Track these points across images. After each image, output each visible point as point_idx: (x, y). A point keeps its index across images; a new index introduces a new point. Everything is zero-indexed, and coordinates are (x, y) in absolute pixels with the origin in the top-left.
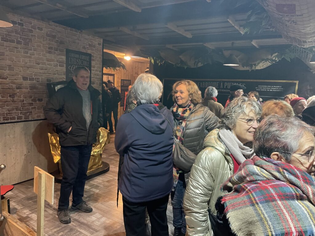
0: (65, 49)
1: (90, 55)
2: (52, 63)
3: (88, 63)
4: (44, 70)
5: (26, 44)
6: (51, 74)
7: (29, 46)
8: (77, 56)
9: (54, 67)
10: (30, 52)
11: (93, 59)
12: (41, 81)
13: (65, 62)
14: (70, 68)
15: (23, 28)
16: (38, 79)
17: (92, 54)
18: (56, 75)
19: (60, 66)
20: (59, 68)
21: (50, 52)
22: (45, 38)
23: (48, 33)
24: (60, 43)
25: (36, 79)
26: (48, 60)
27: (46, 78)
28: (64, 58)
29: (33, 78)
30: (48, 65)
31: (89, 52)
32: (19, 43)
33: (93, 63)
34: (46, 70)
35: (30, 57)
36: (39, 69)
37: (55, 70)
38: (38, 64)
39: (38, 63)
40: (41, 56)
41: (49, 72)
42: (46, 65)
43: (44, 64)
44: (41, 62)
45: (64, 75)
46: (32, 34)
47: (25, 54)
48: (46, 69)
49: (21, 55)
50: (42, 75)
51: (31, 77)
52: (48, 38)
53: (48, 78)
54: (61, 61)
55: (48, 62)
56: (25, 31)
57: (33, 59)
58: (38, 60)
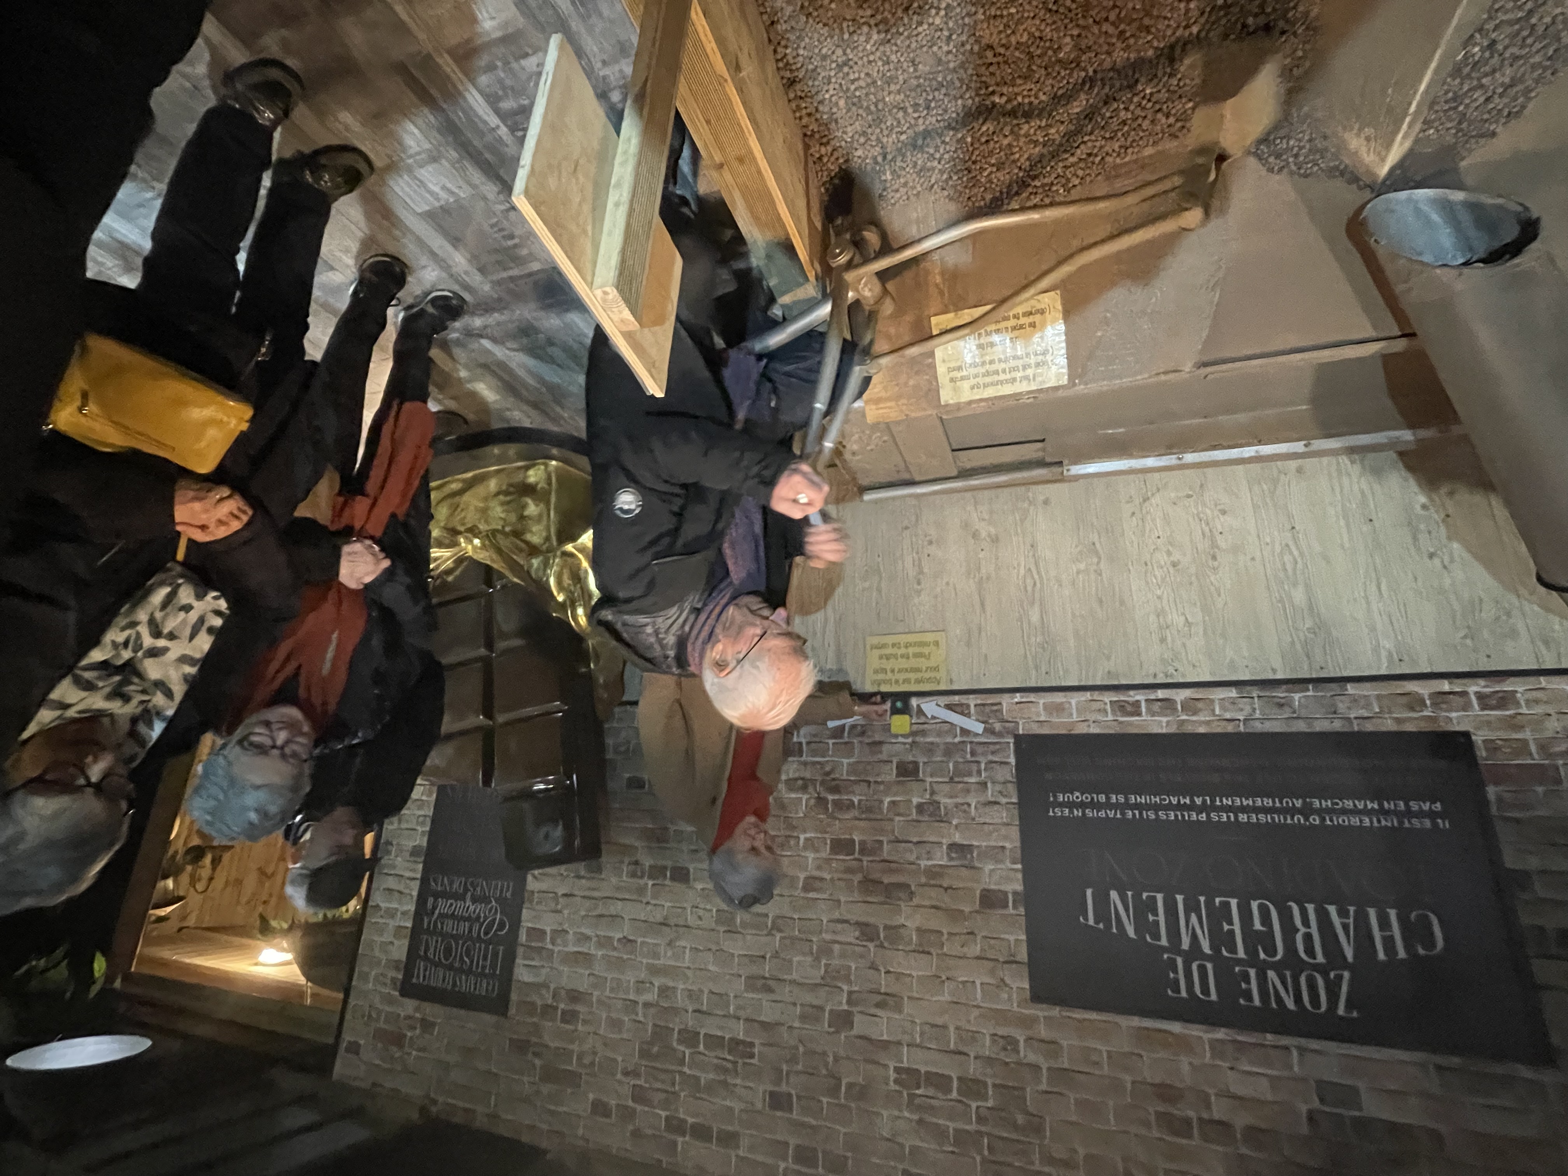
0: (509, 1014)
1: (408, 989)
2: (572, 949)
3: (423, 948)
4: (604, 912)
5: (661, 1033)
6: (584, 897)
7: (655, 1025)
8: (465, 984)
9: (566, 927)
10: (651, 996)
11: (397, 969)
12: (622, 862)
13: (520, 951)
14: (502, 926)
15: (669, 1109)
16: (633, 875)
17: (397, 993)
18: (564, 892)
19: (543, 932)
20: (548, 924)
21: (575, 996)
22: (586, 1066)
23: (569, 1091)
24: (529, 1041)
25: (639, 874)
26: (585, 959)
27: (603, 876)
28: (522, 974)
29: (651, 877)
30: (591, 938)
31: (409, 1006)
32: (690, 1037)
33: (400, 950)
34: (600, 912)
35: (655, 971)
36: (626, 918)
37: (566, 912)
38: (626, 941)
39: (624, 945)
40: (610, 977)
41: (588, 903)
42: (597, 936)
43: (605, 942)
44: (615, 949)
45: (533, 892)
46: (637, 1082)
47: (671, 984)
48: (599, 916)
49: (688, 978)
50: (618, 889)
51: (660, 881)
52: (573, 1067)
53: (597, 876)
54: (533, 959)
55: (586, 951)
56: (663, 1096)
57: (645, 961)
58: (625, 956)
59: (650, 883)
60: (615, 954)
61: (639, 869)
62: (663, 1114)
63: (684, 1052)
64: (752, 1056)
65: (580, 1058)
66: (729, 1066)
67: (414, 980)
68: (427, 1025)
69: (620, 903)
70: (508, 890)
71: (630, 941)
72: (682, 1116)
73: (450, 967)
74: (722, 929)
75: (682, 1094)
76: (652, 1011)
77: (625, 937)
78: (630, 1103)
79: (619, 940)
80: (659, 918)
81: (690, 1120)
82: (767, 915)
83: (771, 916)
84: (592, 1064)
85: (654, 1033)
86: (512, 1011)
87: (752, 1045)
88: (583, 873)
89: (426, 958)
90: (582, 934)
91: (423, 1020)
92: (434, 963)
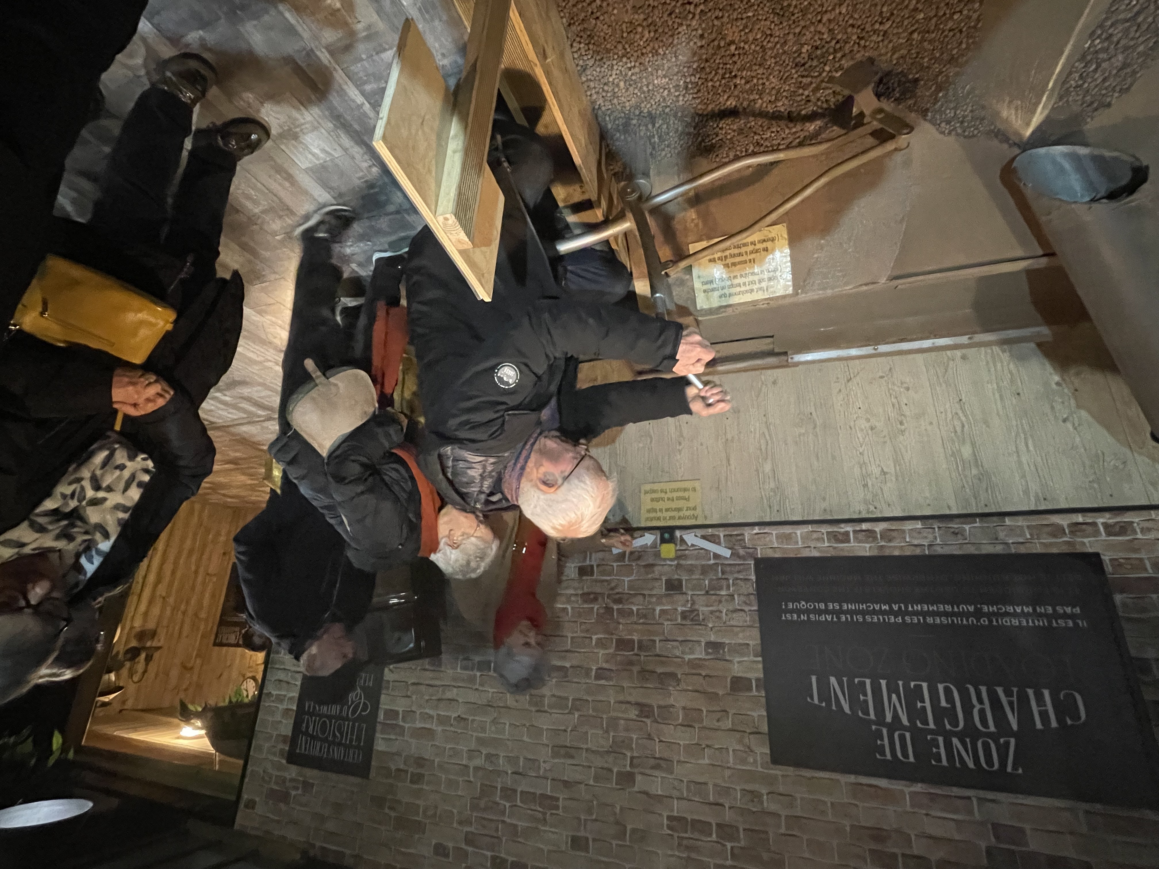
0: (371, 776)
1: (293, 758)
2: (419, 725)
3: (304, 725)
4: (443, 697)
5: (487, 790)
6: (427, 685)
7: (482, 784)
8: (337, 754)
9: (414, 709)
10: (479, 762)
11: (284, 742)
12: (457, 659)
13: (379, 727)
14: (364, 709)
15: (493, 851)
16: (466, 668)
17: (284, 761)
18: (413, 681)
19: (397, 713)
20: (400, 707)
21: (420, 761)
22: (429, 817)
23: (416, 837)
24: (385, 798)
25: (470, 667)
26: (429, 733)
27: (442, 669)
28: (380, 745)
29: (479, 670)
30: (432, 717)
31: (293, 771)
32: (509, 793)
33: (286, 728)
34: (440, 696)
35: (481, 741)
36: (460, 701)
37: (414, 697)
38: (460, 719)
39: (459, 722)
40: (448, 747)
41: (431, 690)
42: (438, 715)
43: (443, 720)
44: (452, 725)
45: (388, 682)
46: (469, 829)
47: (494, 752)
48: (439, 700)
49: (507, 748)
50: (454, 679)
52: (420, 817)
53: (438, 668)
54: (389, 734)
55: (429, 727)
56: (488, 840)
57: (475, 734)
58: (459, 731)
59: (478, 674)
60: (452, 729)
61: (470, 663)
62: (489, 854)
63: (505, 806)
64: (557, 808)
65: (424, 812)
66: (540, 815)
67: (298, 751)
68: (307, 786)
69: (455, 690)
70: (370, 680)
71: (462, 718)
72: (502, 855)
73: (326, 740)
74: (533, 709)
75: (504, 839)
76: (480, 773)
77: (459, 716)
78: (464, 846)
79: (455, 718)
80: (485, 702)
81: (511, 859)
82: (567, 699)
83: (571, 698)
84: (434, 815)
85: (482, 790)
86: (373, 774)
87: (557, 799)
88: (427, 667)
89: (306, 733)
90: (427, 714)
91: (304, 782)
92: (313, 737)
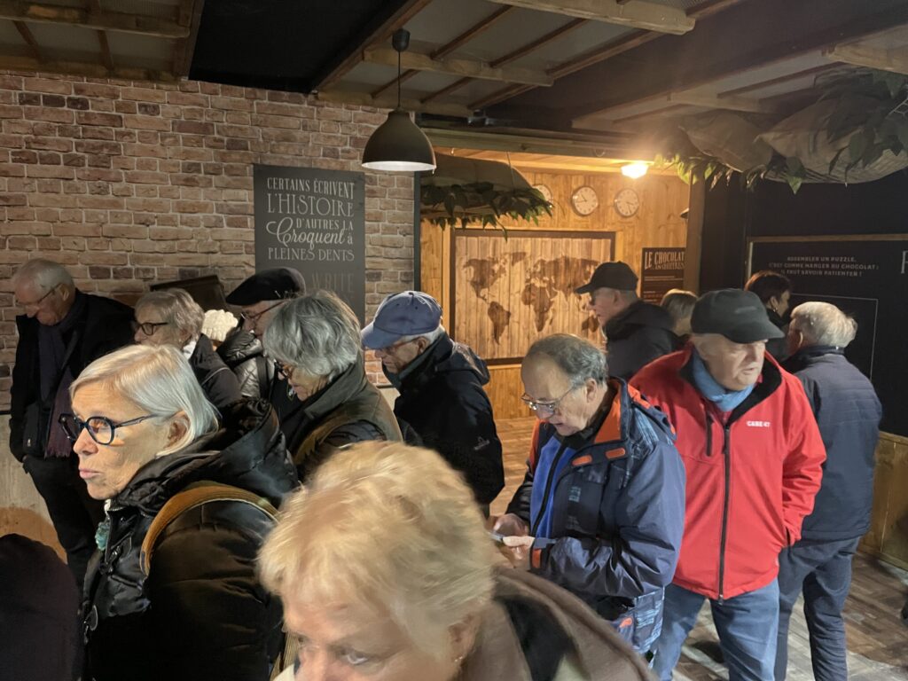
0: (252, 167)
2: (200, 215)
4: (171, 243)
5: (100, 164)
6: (194, 252)
7: (108, 167)
9: (208, 230)
10: (115, 187)
12: (159, 279)
13: (251, 210)
14: (273, 226)
15: (86, 114)
16: (147, 271)
18: (214, 256)
19: (229, 225)
20: (227, 232)
21: (190, 182)
22: (170, 136)
23: (183, 119)
24: (228, 149)
25: (141, 272)
26: (183, 209)
27: (177, 269)
28: (246, 195)
29: (129, 270)
30: (182, 223)
32: (73, 162)
33: (373, 204)
34: (176, 243)
35: (115, 204)
36: (148, 239)
37: (210, 240)
38: (146, 223)
39: (147, 220)
40: (158, 198)
41: (189, 248)
42: (175, 225)
43: (168, 221)
44: (156, 217)
45: (247, 253)
46: (118, 129)
47: (98, 196)
48: (178, 239)
49: (80, 201)
50: (161, 260)
51: (120, 268)
52: (181, 135)
53: (184, 268)
54: (236, 206)
55: (185, 215)
56: (93, 122)
57: (125, 211)
58: (145, 212)
59: (129, 266)
60: (155, 214)
61: (142, 275)
62: (90, 110)
63: (77, 151)
64: (13, 154)
65: (176, 141)
66: (33, 146)
67: (352, 184)
68: (333, 154)
69: (157, 250)
70: (273, 253)
71: (143, 224)
72: (74, 110)
73: (318, 196)
74: (53, 237)
75: (75, 124)
76: (113, 176)
77: (148, 226)
78: (123, 115)
79: (153, 223)
80: (116, 241)
81: (65, 108)
82: (11, 248)
83: (7, 249)
84: (163, 138)
85: (108, 162)
86: (250, 169)
87: (14, 161)
88: (199, 269)
89: (345, 201)
90: (190, 226)
91: (337, 158)
92: (336, 197)
